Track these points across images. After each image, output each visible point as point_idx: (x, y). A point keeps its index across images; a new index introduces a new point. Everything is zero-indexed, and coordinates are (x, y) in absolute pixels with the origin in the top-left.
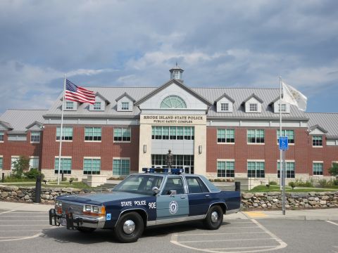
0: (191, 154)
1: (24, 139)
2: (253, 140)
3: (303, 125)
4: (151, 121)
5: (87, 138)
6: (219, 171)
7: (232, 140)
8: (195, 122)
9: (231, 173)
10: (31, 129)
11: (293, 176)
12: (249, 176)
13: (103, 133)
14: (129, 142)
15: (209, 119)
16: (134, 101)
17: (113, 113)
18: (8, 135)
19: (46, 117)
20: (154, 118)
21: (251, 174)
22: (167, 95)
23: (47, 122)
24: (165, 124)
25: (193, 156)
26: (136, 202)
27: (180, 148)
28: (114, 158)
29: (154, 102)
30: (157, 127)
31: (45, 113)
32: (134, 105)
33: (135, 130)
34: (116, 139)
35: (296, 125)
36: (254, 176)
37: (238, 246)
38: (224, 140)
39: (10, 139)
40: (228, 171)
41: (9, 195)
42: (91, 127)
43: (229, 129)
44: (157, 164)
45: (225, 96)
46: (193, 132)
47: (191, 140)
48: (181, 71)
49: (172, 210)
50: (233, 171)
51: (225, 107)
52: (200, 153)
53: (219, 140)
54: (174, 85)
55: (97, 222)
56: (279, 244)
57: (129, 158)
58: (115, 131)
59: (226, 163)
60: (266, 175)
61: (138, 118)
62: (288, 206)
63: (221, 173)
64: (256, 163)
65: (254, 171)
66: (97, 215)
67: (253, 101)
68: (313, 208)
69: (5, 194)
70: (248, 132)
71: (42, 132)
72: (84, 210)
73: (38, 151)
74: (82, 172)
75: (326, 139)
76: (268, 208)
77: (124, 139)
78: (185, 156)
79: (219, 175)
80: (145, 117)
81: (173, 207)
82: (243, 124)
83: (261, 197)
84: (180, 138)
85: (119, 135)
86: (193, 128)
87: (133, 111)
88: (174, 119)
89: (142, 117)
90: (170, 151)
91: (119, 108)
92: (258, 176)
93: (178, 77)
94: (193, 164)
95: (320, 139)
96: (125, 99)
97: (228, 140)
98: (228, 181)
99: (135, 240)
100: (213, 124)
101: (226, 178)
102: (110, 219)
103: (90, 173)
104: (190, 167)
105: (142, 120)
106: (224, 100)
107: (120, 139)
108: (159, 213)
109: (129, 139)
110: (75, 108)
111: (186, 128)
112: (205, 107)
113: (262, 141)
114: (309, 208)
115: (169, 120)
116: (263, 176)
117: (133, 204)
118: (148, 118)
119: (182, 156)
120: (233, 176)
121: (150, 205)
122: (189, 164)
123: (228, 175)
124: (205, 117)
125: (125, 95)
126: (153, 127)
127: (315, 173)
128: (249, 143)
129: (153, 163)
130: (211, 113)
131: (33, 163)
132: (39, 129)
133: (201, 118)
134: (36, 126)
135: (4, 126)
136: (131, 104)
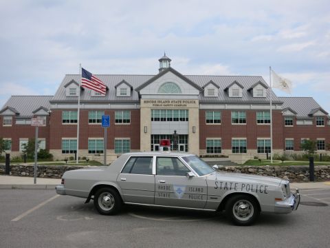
2: (236, 121)
3: (279, 107)
4: (151, 105)
5: (91, 121)
6: (208, 148)
7: (219, 121)
8: (189, 105)
9: (218, 150)
10: (37, 113)
11: (270, 152)
12: (233, 152)
14: (129, 124)
15: (200, 103)
16: (132, 88)
19: (52, 102)
20: (152, 102)
21: (235, 150)
23: (53, 107)
24: (163, 107)
25: (187, 136)
28: (116, 139)
29: (152, 90)
30: (156, 110)
33: (136, 114)
34: (117, 121)
35: (273, 107)
36: (237, 152)
38: (212, 121)
39: (18, 122)
40: (216, 148)
42: (94, 110)
43: (216, 111)
44: (155, 143)
45: (212, 82)
46: (187, 115)
47: (185, 122)
48: (169, 60)
50: (220, 148)
51: (211, 92)
52: (194, 133)
53: (208, 121)
54: (170, 73)
57: (129, 139)
58: (117, 114)
59: (215, 141)
60: (248, 151)
61: (138, 102)
63: (210, 150)
64: (239, 140)
65: (237, 148)
67: (235, 86)
70: (232, 114)
71: (48, 116)
74: (87, 151)
75: (296, 119)
79: (208, 152)
80: (145, 102)
82: (228, 107)
83: (326, 169)
84: (176, 119)
85: (120, 118)
86: (187, 110)
87: (130, 96)
88: (170, 103)
89: (142, 101)
90: (175, 132)
91: (118, 94)
92: (241, 152)
93: (165, 65)
94: (187, 142)
95: (290, 119)
96: (123, 86)
97: (216, 121)
98: (217, 156)
100: (202, 107)
101: (214, 154)
103: (94, 152)
104: (184, 145)
105: (142, 104)
106: (211, 86)
107: (121, 121)
109: (128, 121)
111: (181, 110)
112: (197, 92)
113: (244, 122)
115: (166, 104)
116: (245, 152)
118: (148, 102)
120: (220, 152)
122: (183, 143)
123: (216, 152)
124: (197, 102)
125: (124, 82)
126: (152, 110)
127: (287, 149)
128: (233, 124)
129: (152, 142)
130: (199, 98)
132: (46, 113)
133: (194, 102)
134: (42, 110)
135: (11, 110)
136: (129, 89)
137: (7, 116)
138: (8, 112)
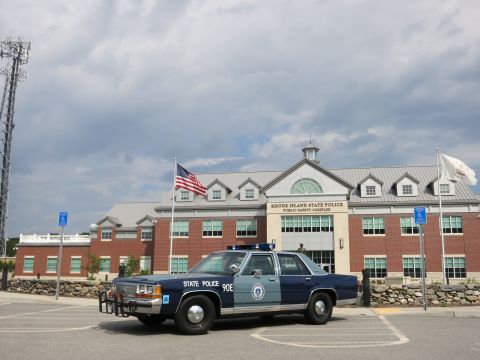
0: (330, 249)
1: (134, 236)
2: (409, 230)
3: (473, 209)
4: (281, 210)
5: (205, 233)
7: (382, 231)
8: (333, 209)
9: (382, 273)
10: (143, 224)
11: (464, 276)
12: (406, 275)
13: (224, 226)
14: (256, 236)
15: (351, 206)
16: (259, 188)
17: (236, 203)
18: (116, 232)
19: (158, 210)
20: (283, 206)
21: (408, 272)
22: (298, 178)
23: (159, 215)
24: (297, 213)
25: (333, 252)
26: (204, 283)
27: (316, 242)
29: (284, 187)
30: (288, 217)
31: (157, 206)
32: (260, 192)
33: (262, 221)
34: (239, 233)
35: (464, 209)
36: (412, 275)
37: (338, 340)
38: (371, 231)
39: (118, 236)
40: (379, 270)
41: (90, 291)
42: (209, 220)
43: (377, 216)
45: (371, 177)
46: (332, 222)
47: (330, 233)
48: (316, 150)
49: (256, 295)
50: (384, 270)
51: (371, 190)
52: (341, 248)
53: (366, 231)
54: (306, 166)
55: (150, 306)
56: (398, 339)
58: (238, 224)
59: (375, 260)
60: (429, 274)
61: (264, 207)
62: (436, 302)
63: (370, 272)
64: (413, 259)
65: (412, 270)
66: (151, 297)
67: (406, 182)
68: (472, 305)
69: (86, 289)
70: (402, 221)
71: (153, 227)
72: (138, 292)
73: (149, 250)
76: (409, 305)
77: (249, 233)
78: (324, 252)
80: (273, 206)
81: (258, 290)
82: (395, 211)
83: (399, 290)
84: (315, 229)
85: (243, 229)
86: (332, 217)
87: (258, 200)
88: (308, 207)
89: (269, 206)
90: (302, 245)
91: (243, 197)
92: (418, 276)
93: (312, 157)
94: (333, 261)
96: (249, 186)
97: (377, 231)
98: (379, 282)
99: (203, 332)
100: (357, 211)
101: (376, 279)
102: (167, 302)
104: (329, 265)
105: (269, 210)
106: (370, 182)
107: (244, 233)
108: (237, 298)
109: (254, 233)
110: (191, 199)
111: (323, 217)
112: (345, 191)
114: (466, 305)
115: (301, 208)
117: (200, 284)
118: (277, 206)
119: (319, 252)
120: (385, 275)
121: (225, 287)
122: (328, 262)
123: (379, 276)
124: (345, 204)
125: (249, 181)
126: (283, 217)
128: (403, 235)
130: (354, 199)
131: (143, 264)
132: (151, 224)
133: (341, 205)
134: (147, 221)
135: (111, 222)
136: (256, 191)
137: (106, 228)
138: (107, 224)
